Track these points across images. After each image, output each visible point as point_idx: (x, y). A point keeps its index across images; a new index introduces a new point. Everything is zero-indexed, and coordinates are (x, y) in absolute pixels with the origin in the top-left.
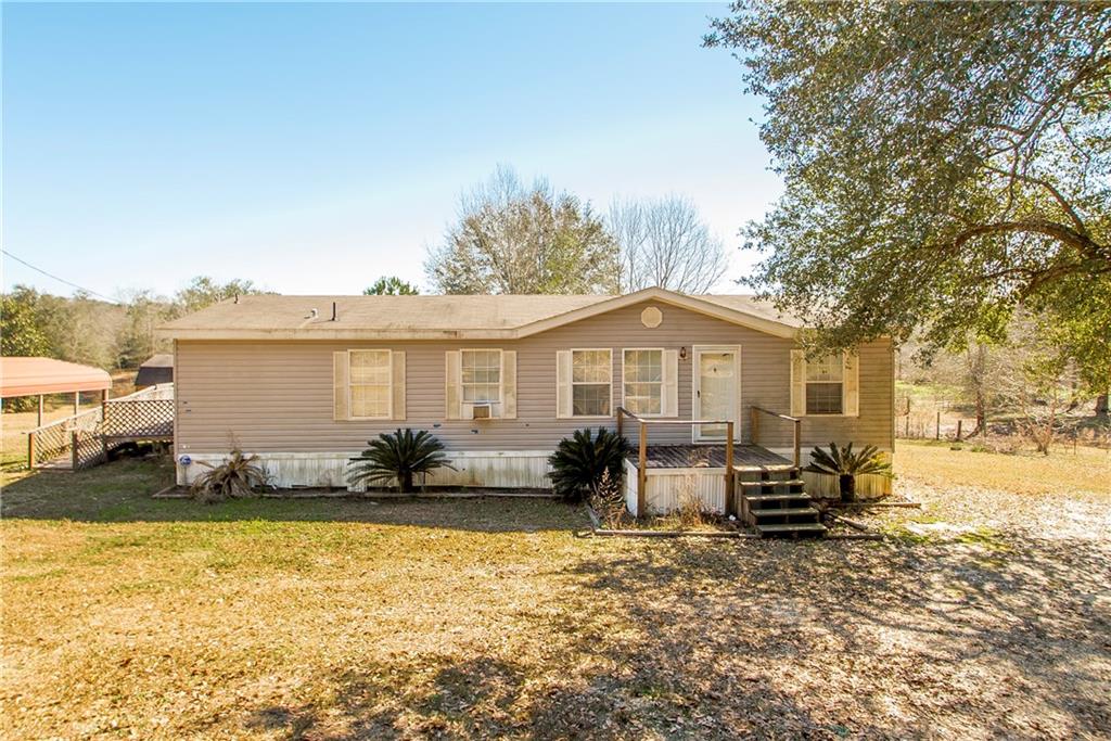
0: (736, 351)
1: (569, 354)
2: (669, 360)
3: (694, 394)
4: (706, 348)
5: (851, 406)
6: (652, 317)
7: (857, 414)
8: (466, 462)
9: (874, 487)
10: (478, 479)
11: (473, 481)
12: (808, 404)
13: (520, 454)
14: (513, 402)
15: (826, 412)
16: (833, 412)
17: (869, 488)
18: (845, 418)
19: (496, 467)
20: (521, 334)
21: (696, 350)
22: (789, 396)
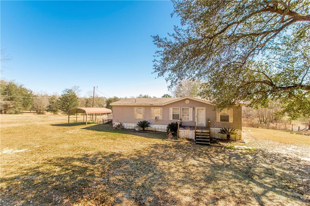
0: (205, 108)
1: (172, 108)
2: (191, 110)
3: (196, 116)
4: (198, 108)
5: (231, 120)
6: (187, 102)
7: (232, 122)
8: (154, 127)
9: (237, 138)
10: (156, 130)
11: (155, 130)
12: (221, 120)
13: (163, 126)
14: (162, 117)
15: (225, 121)
16: (227, 121)
17: (235, 138)
18: (229, 123)
19: (159, 128)
20: (163, 105)
21: (196, 108)
22: (216, 118)
